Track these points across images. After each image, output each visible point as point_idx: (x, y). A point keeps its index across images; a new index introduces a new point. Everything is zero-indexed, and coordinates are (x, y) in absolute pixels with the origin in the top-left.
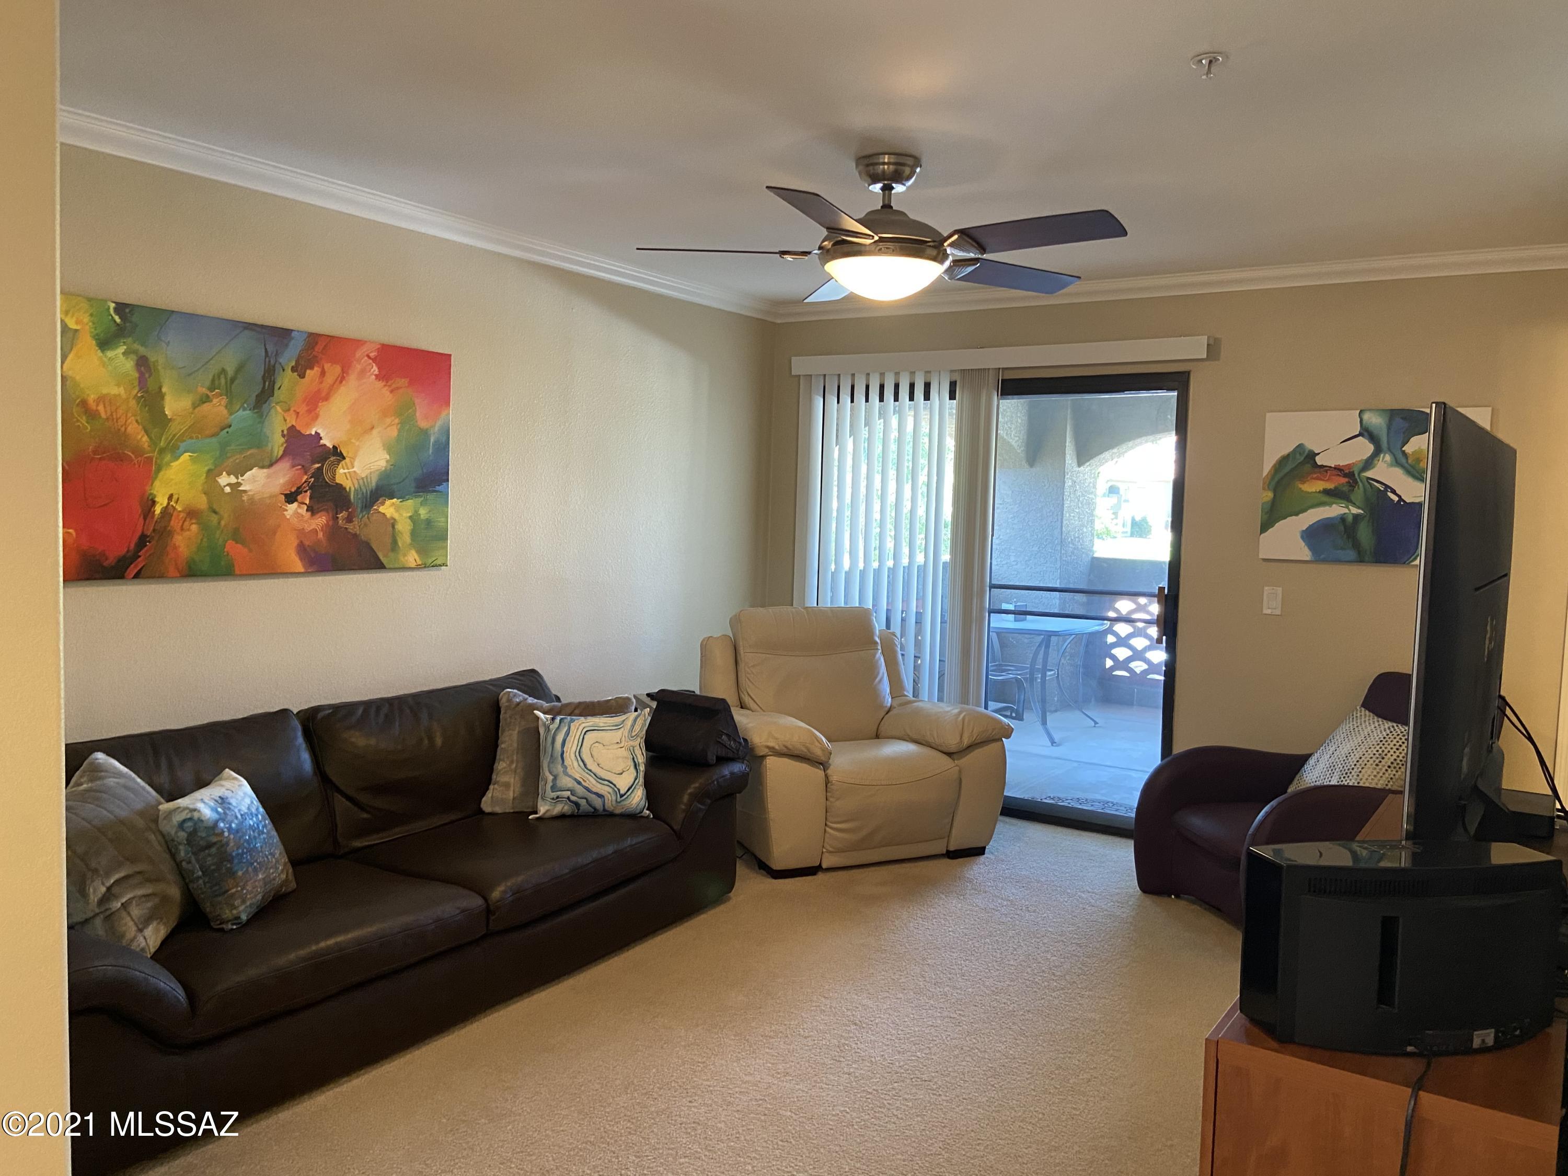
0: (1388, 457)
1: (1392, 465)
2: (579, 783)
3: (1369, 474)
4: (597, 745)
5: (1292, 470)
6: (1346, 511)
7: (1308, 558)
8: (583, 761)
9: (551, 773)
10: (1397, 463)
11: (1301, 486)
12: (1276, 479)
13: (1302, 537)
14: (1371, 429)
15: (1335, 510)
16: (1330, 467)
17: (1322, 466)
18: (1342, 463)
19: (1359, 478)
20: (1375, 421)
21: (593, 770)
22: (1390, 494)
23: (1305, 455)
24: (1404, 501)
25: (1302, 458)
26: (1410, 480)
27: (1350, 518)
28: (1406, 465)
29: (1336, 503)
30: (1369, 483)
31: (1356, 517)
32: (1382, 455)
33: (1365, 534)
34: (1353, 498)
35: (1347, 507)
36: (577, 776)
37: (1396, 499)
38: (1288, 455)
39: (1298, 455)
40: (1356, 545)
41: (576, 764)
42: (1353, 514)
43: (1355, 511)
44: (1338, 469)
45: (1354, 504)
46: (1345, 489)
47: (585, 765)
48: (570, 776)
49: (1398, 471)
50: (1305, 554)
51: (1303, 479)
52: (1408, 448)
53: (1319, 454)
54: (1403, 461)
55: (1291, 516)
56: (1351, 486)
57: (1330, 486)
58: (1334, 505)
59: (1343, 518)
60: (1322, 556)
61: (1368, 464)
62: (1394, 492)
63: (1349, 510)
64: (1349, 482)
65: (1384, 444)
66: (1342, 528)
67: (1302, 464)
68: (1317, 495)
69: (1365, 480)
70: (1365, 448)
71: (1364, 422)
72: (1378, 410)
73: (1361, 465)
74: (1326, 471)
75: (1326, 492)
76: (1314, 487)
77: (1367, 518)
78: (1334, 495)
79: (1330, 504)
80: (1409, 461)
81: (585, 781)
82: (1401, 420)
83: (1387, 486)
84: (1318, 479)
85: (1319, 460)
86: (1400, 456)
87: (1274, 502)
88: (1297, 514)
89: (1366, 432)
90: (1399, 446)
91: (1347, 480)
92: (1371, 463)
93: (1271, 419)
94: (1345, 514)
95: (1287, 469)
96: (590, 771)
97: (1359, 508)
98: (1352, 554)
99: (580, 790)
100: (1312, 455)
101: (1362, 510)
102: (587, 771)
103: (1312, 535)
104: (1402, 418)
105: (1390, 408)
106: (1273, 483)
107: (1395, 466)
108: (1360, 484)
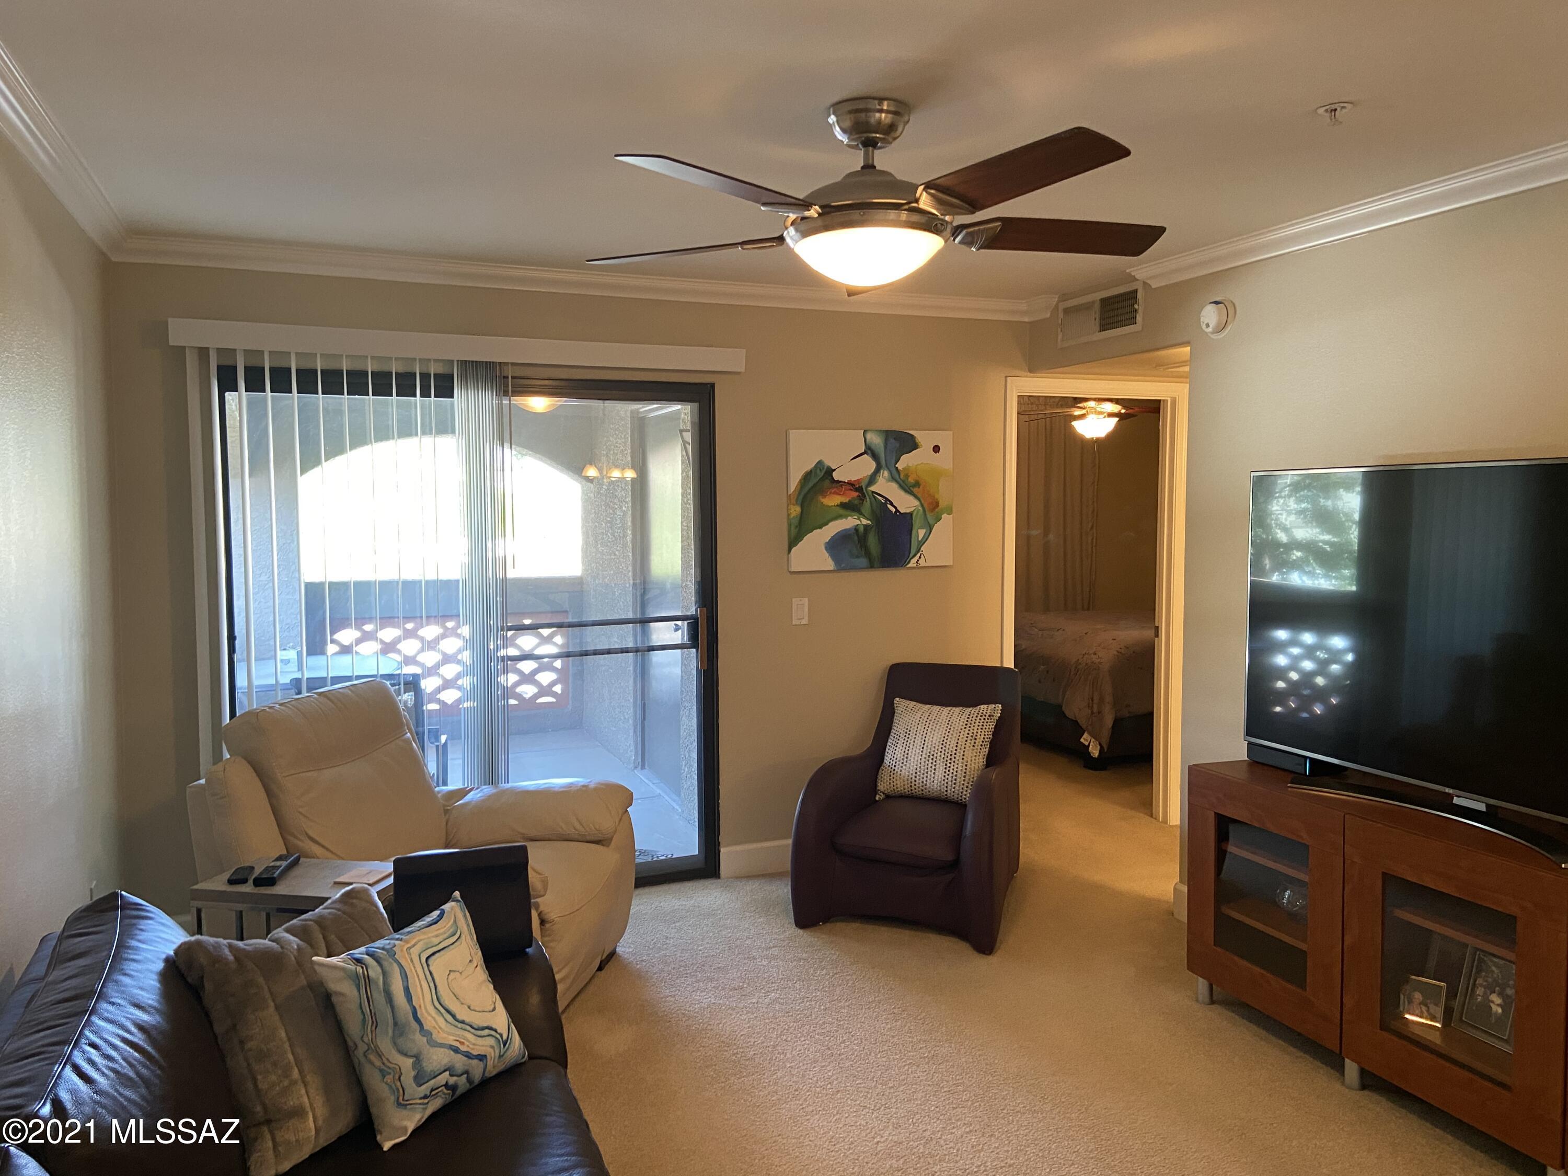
0: (886, 473)
1: (888, 481)
2: (456, 1050)
3: (873, 488)
4: (452, 976)
5: (815, 485)
6: (858, 522)
7: (832, 568)
8: (448, 1011)
9: (406, 1055)
10: (893, 479)
11: (821, 499)
12: (803, 494)
13: (826, 548)
14: (873, 447)
15: (850, 522)
16: (845, 482)
17: (838, 482)
18: (854, 478)
19: (867, 492)
20: (876, 440)
21: (467, 1020)
22: (889, 506)
23: (825, 470)
24: (900, 512)
25: (823, 474)
26: (902, 493)
27: (862, 529)
28: (899, 480)
29: (851, 516)
30: (874, 497)
31: (866, 527)
32: (882, 471)
33: (873, 541)
34: (863, 511)
35: (859, 519)
36: (451, 1040)
37: (893, 510)
38: (811, 471)
39: (818, 471)
40: (868, 554)
41: (441, 1020)
42: (864, 525)
43: (865, 522)
44: (850, 484)
45: (864, 515)
46: (856, 502)
47: (454, 1016)
48: (441, 1045)
49: (894, 485)
50: (830, 565)
51: (824, 493)
52: (900, 466)
53: (835, 470)
54: (897, 477)
55: (817, 529)
56: (861, 499)
57: (845, 500)
58: (849, 518)
59: (856, 529)
60: (843, 565)
61: (872, 479)
62: (892, 504)
63: (861, 521)
64: (859, 496)
65: (883, 462)
66: (856, 538)
67: (822, 479)
68: (834, 507)
69: (870, 493)
70: (867, 465)
71: (867, 441)
72: (876, 431)
73: (867, 480)
74: (841, 486)
75: (843, 505)
76: (833, 500)
77: (874, 529)
78: (850, 508)
79: (846, 517)
80: (902, 477)
81: (462, 1043)
82: (894, 441)
83: (887, 499)
84: (835, 493)
85: (836, 476)
86: (894, 472)
87: (802, 517)
88: (820, 527)
89: (869, 451)
90: (893, 462)
91: (857, 494)
92: (875, 479)
93: (795, 435)
94: (857, 525)
95: (811, 484)
96: (463, 1022)
97: (868, 519)
98: (864, 561)
99: (460, 1062)
100: (830, 471)
101: (870, 520)
102: (460, 1025)
103: (836, 546)
104: (895, 439)
105: (884, 429)
106: (801, 497)
107: (892, 481)
108: (868, 499)
